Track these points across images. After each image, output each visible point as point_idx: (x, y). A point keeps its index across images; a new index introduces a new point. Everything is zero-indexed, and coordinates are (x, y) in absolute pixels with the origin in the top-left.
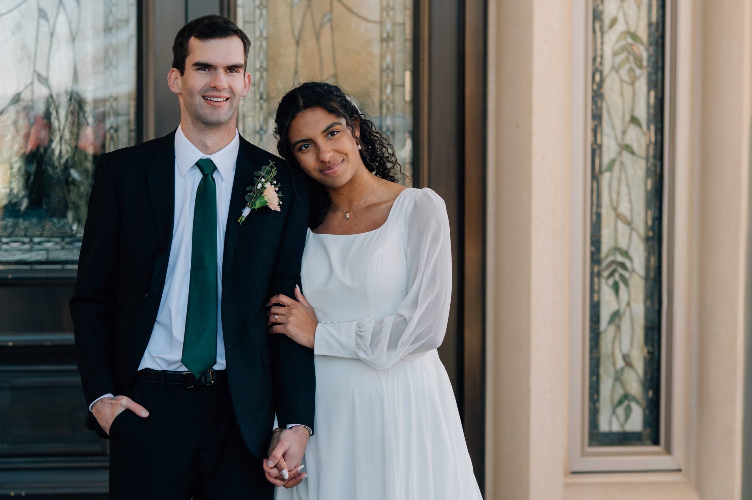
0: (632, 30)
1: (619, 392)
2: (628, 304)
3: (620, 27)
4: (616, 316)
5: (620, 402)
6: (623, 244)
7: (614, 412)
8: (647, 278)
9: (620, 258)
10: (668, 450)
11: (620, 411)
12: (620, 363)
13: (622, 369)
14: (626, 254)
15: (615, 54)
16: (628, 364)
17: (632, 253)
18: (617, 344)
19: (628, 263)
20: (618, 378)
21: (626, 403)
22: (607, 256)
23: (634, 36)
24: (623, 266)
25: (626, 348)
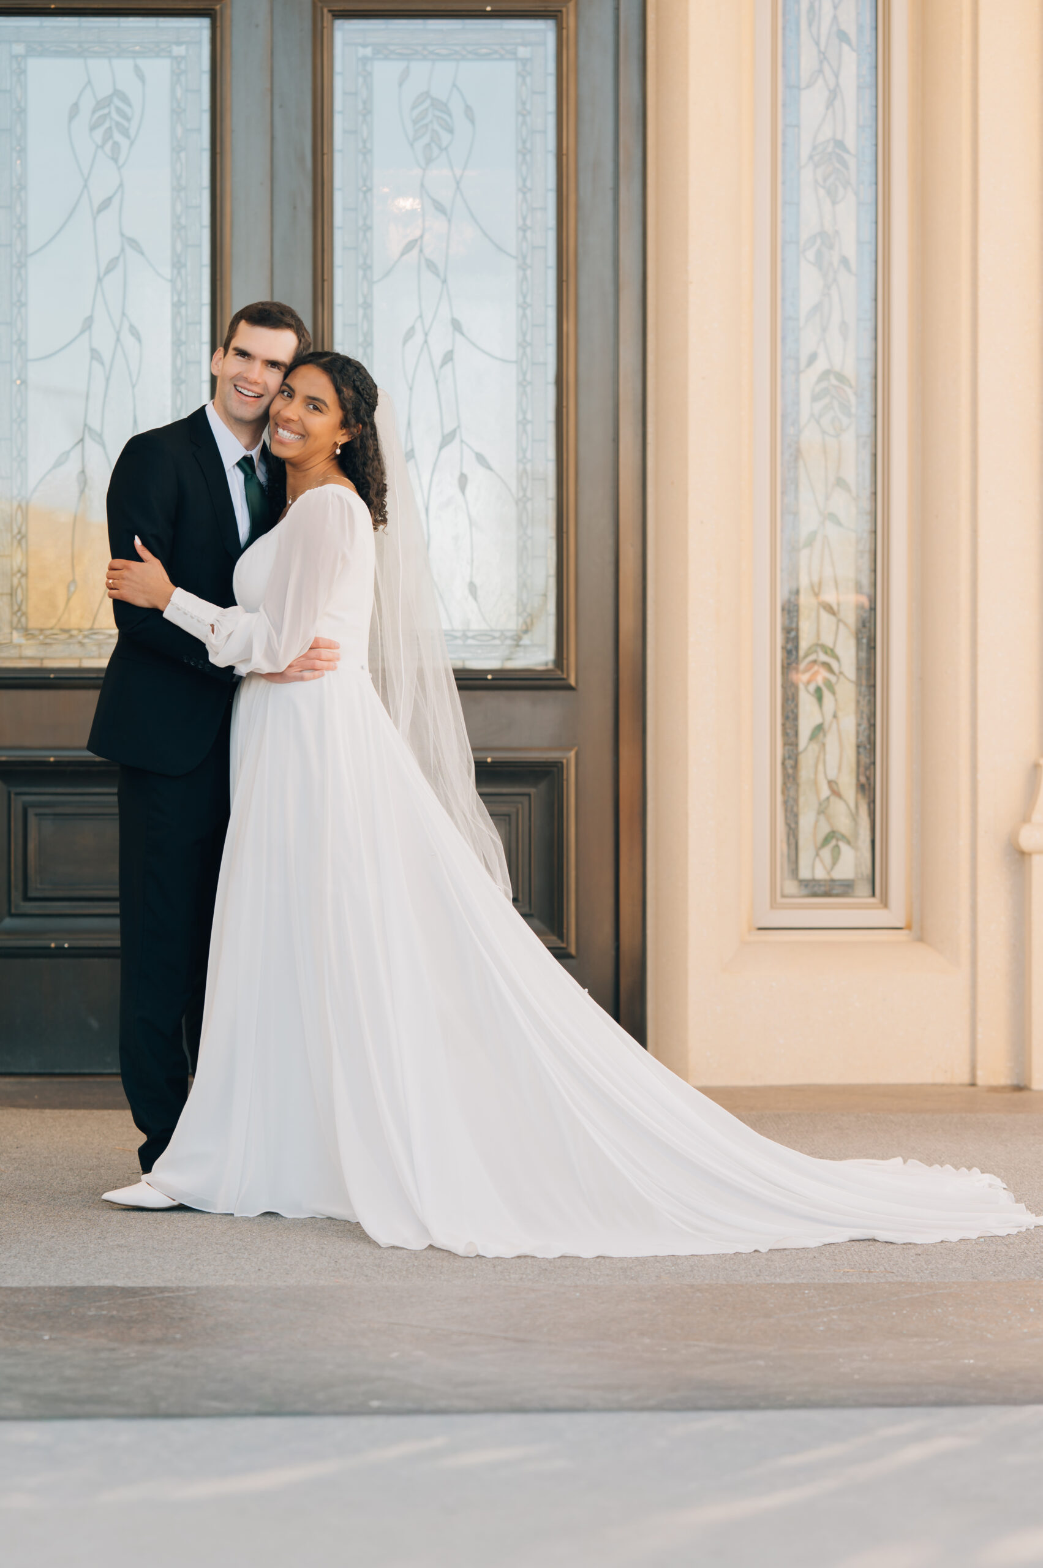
0: (837, 368)
1: (824, 830)
2: (835, 716)
3: (821, 365)
4: (819, 730)
5: (826, 841)
6: (827, 640)
7: (817, 855)
8: (858, 684)
9: (823, 658)
10: (885, 903)
11: (826, 853)
12: (825, 792)
13: (828, 799)
14: (831, 652)
15: (815, 398)
16: (836, 793)
17: (839, 651)
18: (821, 767)
19: (834, 665)
20: (823, 810)
21: (833, 842)
22: (806, 656)
23: (841, 377)
24: (827, 666)
25: (832, 774)
